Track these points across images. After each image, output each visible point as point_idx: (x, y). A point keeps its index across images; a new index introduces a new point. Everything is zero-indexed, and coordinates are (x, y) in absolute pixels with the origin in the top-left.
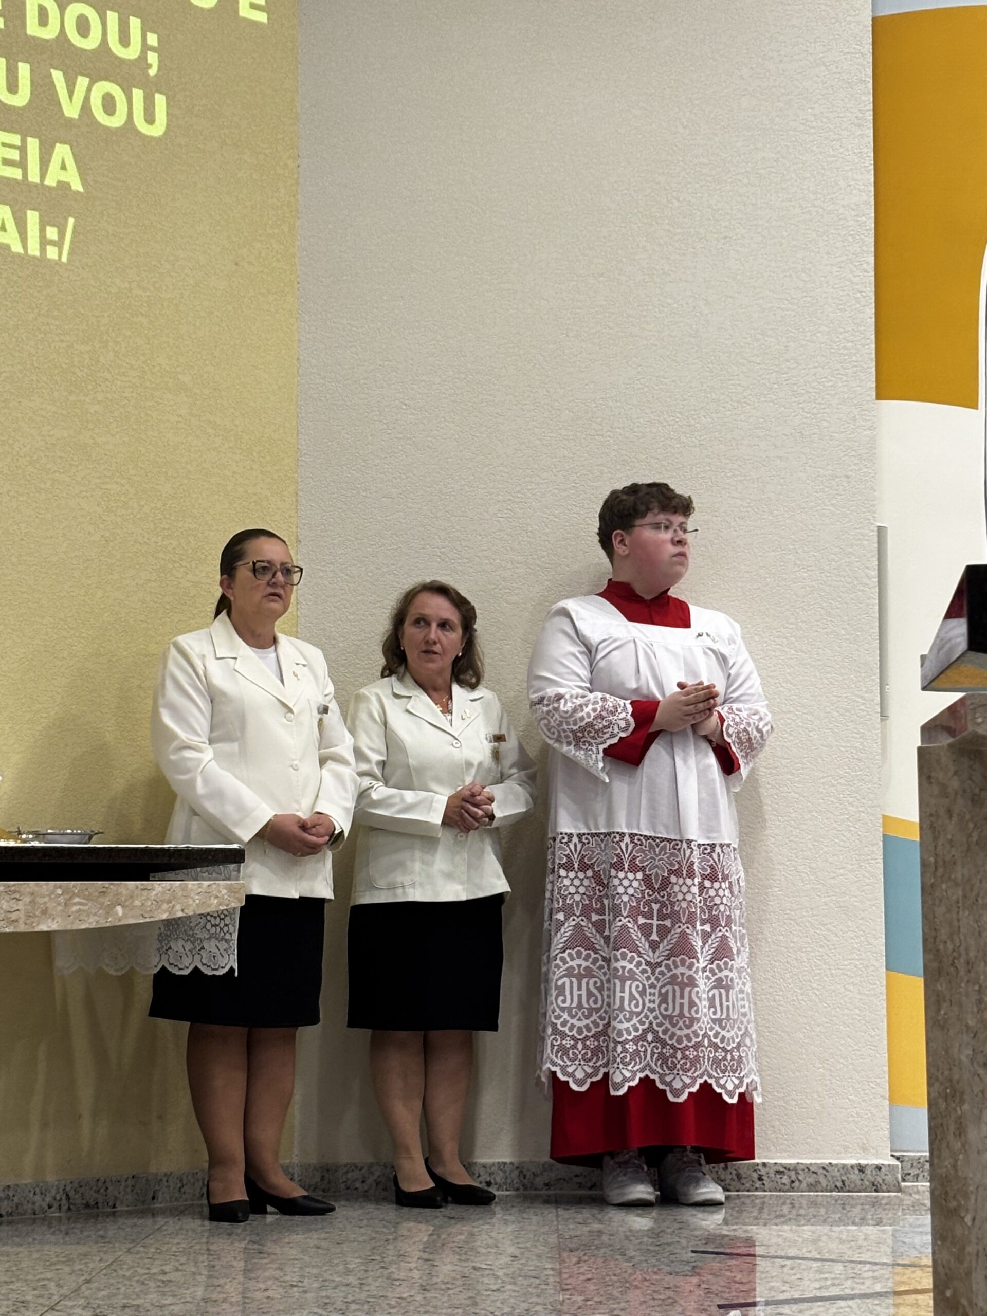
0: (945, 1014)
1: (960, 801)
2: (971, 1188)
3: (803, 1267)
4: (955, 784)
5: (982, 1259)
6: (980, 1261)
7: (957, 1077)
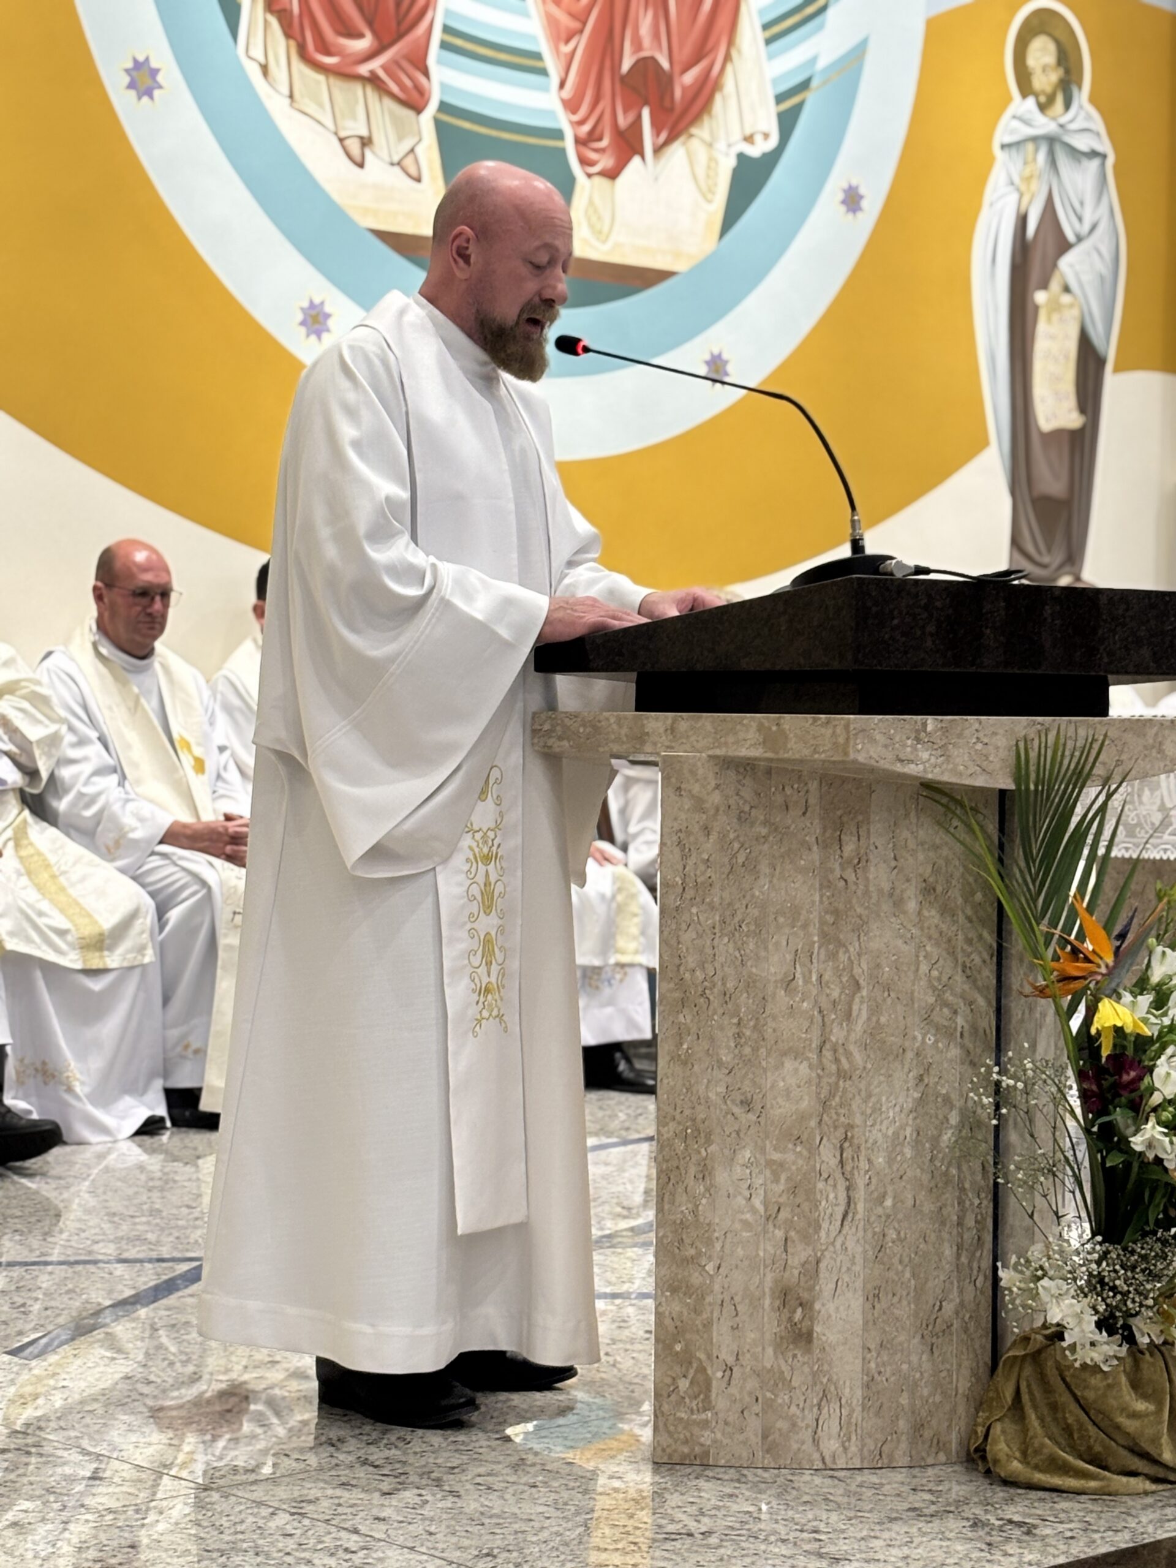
0: (688, 1048)
1: (722, 818)
2: (716, 1234)
4: (716, 798)
5: (728, 1308)
6: (724, 1311)
7: (702, 1116)
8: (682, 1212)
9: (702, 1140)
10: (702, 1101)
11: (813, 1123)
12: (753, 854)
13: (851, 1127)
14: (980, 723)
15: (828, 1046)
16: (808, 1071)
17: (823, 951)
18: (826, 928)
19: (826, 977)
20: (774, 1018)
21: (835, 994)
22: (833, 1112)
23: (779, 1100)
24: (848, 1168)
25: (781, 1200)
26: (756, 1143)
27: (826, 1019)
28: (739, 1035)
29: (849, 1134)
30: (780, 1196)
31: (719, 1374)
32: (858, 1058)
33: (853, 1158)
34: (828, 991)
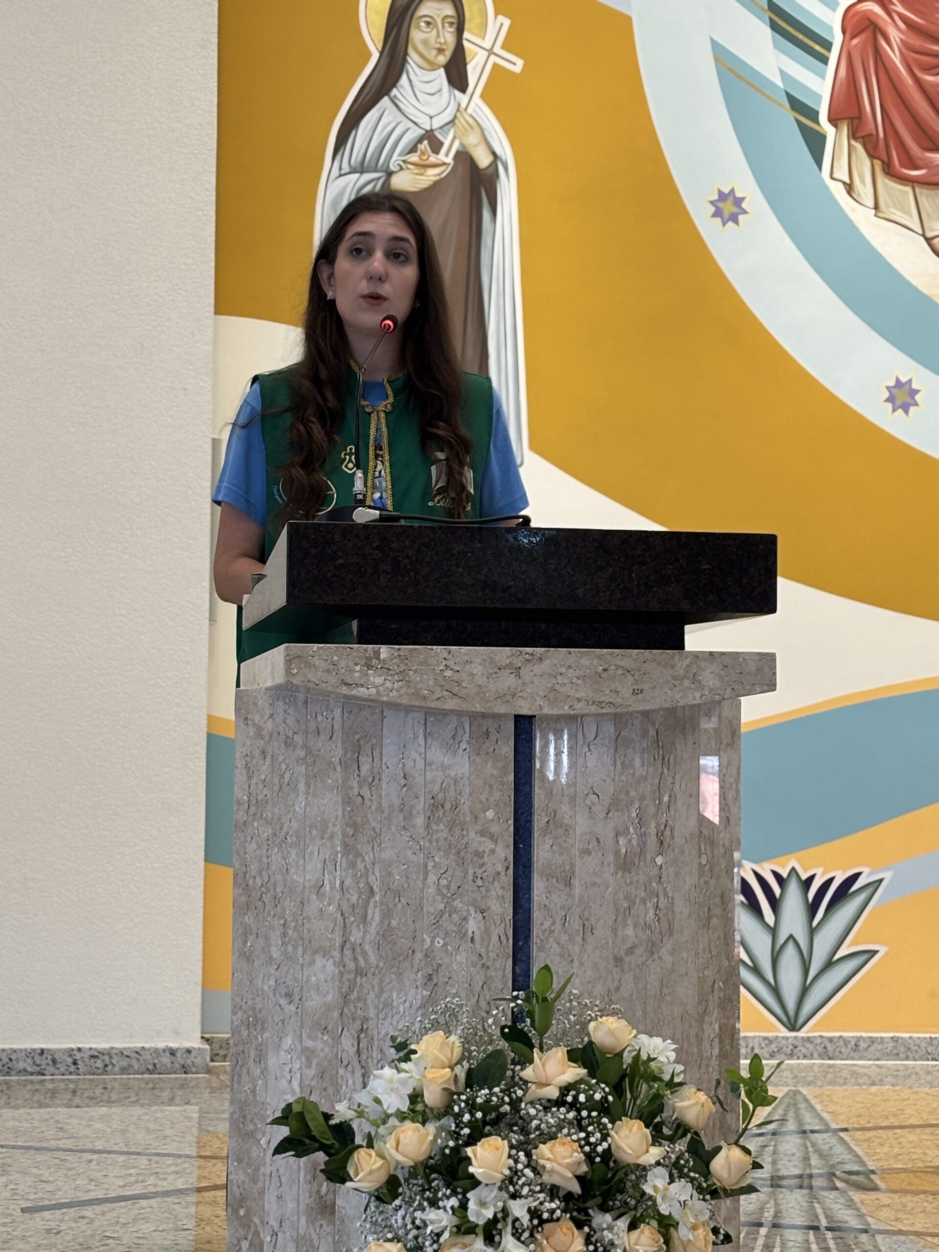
0: (251, 946)
1: (274, 743)
2: (268, 1113)
3: (109, 1162)
4: (270, 726)
5: (275, 1179)
6: (273, 1181)
7: (259, 1006)
8: (245, 1091)
9: (259, 1028)
10: (260, 992)
11: (336, 1015)
12: (295, 775)
13: (366, 1019)
14: (450, 652)
15: (348, 946)
16: (332, 968)
17: (344, 861)
18: (346, 840)
19: (347, 883)
20: (309, 920)
21: (354, 899)
22: (352, 1006)
23: (312, 993)
24: (364, 1057)
25: (313, 1083)
26: (295, 1031)
27: (347, 921)
28: (284, 935)
29: (365, 1026)
30: (312, 1080)
31: (268, 1239)
32: (373, 958)
33: (368, 1048)
34: (348, 896)
